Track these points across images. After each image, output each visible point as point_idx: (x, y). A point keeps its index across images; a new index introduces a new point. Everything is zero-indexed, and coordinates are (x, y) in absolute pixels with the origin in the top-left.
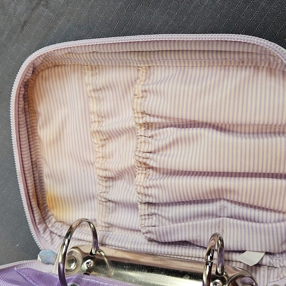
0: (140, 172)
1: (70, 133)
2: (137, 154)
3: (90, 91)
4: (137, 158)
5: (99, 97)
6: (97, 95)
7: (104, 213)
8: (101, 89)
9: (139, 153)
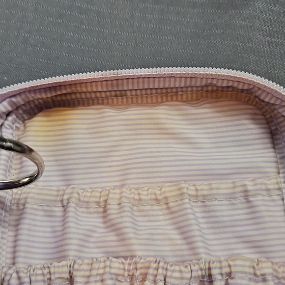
0: (127, 267)
1: (172, 149)
2: (161, 264)
3: (244, 186)
4: (155, 265)
5: (234, 198)
6: (238, 195)
7: (41, 197)
8: (249, 202)
9: (163, 268)
